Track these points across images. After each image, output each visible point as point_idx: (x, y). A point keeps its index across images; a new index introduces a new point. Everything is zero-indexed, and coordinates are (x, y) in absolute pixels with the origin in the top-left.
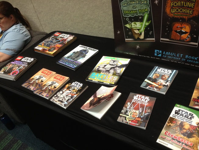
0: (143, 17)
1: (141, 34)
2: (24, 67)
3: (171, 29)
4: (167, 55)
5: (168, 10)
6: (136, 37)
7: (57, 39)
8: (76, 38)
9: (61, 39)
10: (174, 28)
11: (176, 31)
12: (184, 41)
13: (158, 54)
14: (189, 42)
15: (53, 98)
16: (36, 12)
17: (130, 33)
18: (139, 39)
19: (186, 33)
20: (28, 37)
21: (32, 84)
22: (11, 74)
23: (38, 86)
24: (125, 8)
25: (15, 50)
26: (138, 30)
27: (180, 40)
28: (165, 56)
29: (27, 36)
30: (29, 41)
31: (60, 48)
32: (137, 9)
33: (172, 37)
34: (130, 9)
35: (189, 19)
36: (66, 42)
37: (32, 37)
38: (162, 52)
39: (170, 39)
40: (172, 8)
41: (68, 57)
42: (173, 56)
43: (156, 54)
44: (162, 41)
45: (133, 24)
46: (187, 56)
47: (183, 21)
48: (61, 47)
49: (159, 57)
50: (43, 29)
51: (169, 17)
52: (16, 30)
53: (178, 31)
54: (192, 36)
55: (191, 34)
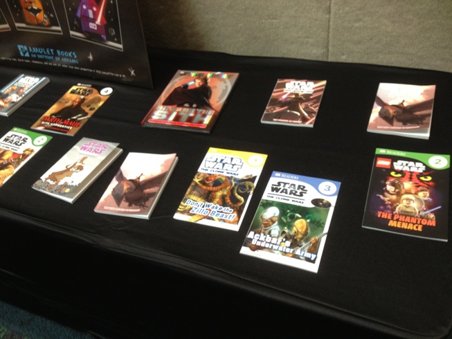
53: (29, 8)
54: (49, 16)
55: (45, 12)
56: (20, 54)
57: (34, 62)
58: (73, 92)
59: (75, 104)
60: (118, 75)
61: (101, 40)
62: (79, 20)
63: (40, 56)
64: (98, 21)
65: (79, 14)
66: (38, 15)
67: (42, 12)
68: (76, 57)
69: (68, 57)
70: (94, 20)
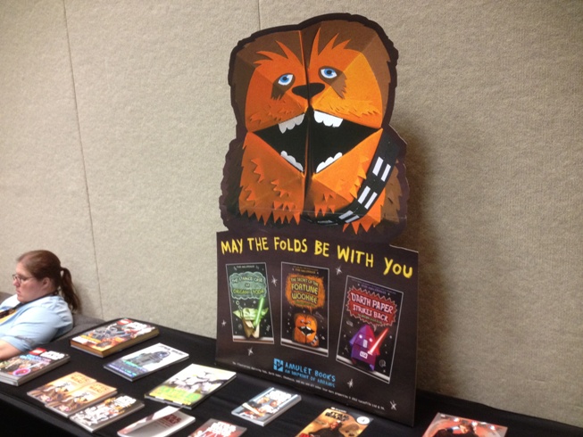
0: (258, 301)
1: (255, 329)
2: (42, 365)
3: (293, 325)
4: (291, 370)
5: (288, 294)
6: (249, 333)
7: (119, 329)
8: (157, 332)
9: (129, 330)
10: (297, 324)
11: (300, 328)
12: (310, 345)
13: (278, 367)
14: (317, 347)
15: (77, 415)
16: (98, 279)
17: (240, 326)
18: (252, 336)
19: (312, 332)
20: (67, 323)
21: (47, 393)
22: (14, 373)
23: (56, 396)
24: (235, 286)
25: (33, 342)
26: (252, 321)
27: (306, 344)
28: (289, 372)
29: (65, 321)
30: (65, 332)
31: (119, 344)
32: (250, 288)
33: (296, 338)
34: (242, 287)
35: (314, 311)
36: (135, 336)
37: (74, 325)
38: (284, 364)
39: (294, 341)
40: (293, 291)
41: (129, 360)
42: (299, 371)
43: (275, 368)
44: (283, 343)
45: (244, 310)
46: (316, 373)
47: (307, 312)
48: (122, 343)
49: (279, 373)
50: (102, 313)
51: (290, 305)
52: (48, 305)
53: (303, 327)
54: (320, 338)
55: (318, 334)
56: (273, 367)
57: (285, 377)
58: (328, 415)
59: (333, 427)
60: (375, 406)
61: (369, 369)
62: (350, 347)
63: (294, 373)
64: (371, 352)
65: (352, 342)
66: (309, 335)
67: (314, 334)
68: (334, 380)
69: (326, 380)
70: (366, 350)
